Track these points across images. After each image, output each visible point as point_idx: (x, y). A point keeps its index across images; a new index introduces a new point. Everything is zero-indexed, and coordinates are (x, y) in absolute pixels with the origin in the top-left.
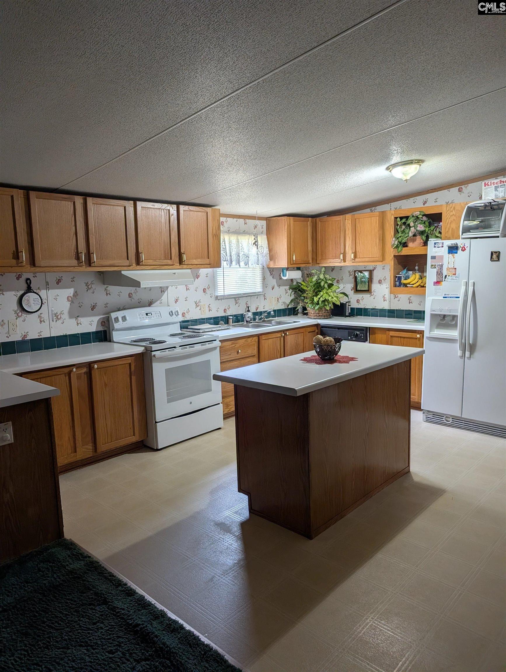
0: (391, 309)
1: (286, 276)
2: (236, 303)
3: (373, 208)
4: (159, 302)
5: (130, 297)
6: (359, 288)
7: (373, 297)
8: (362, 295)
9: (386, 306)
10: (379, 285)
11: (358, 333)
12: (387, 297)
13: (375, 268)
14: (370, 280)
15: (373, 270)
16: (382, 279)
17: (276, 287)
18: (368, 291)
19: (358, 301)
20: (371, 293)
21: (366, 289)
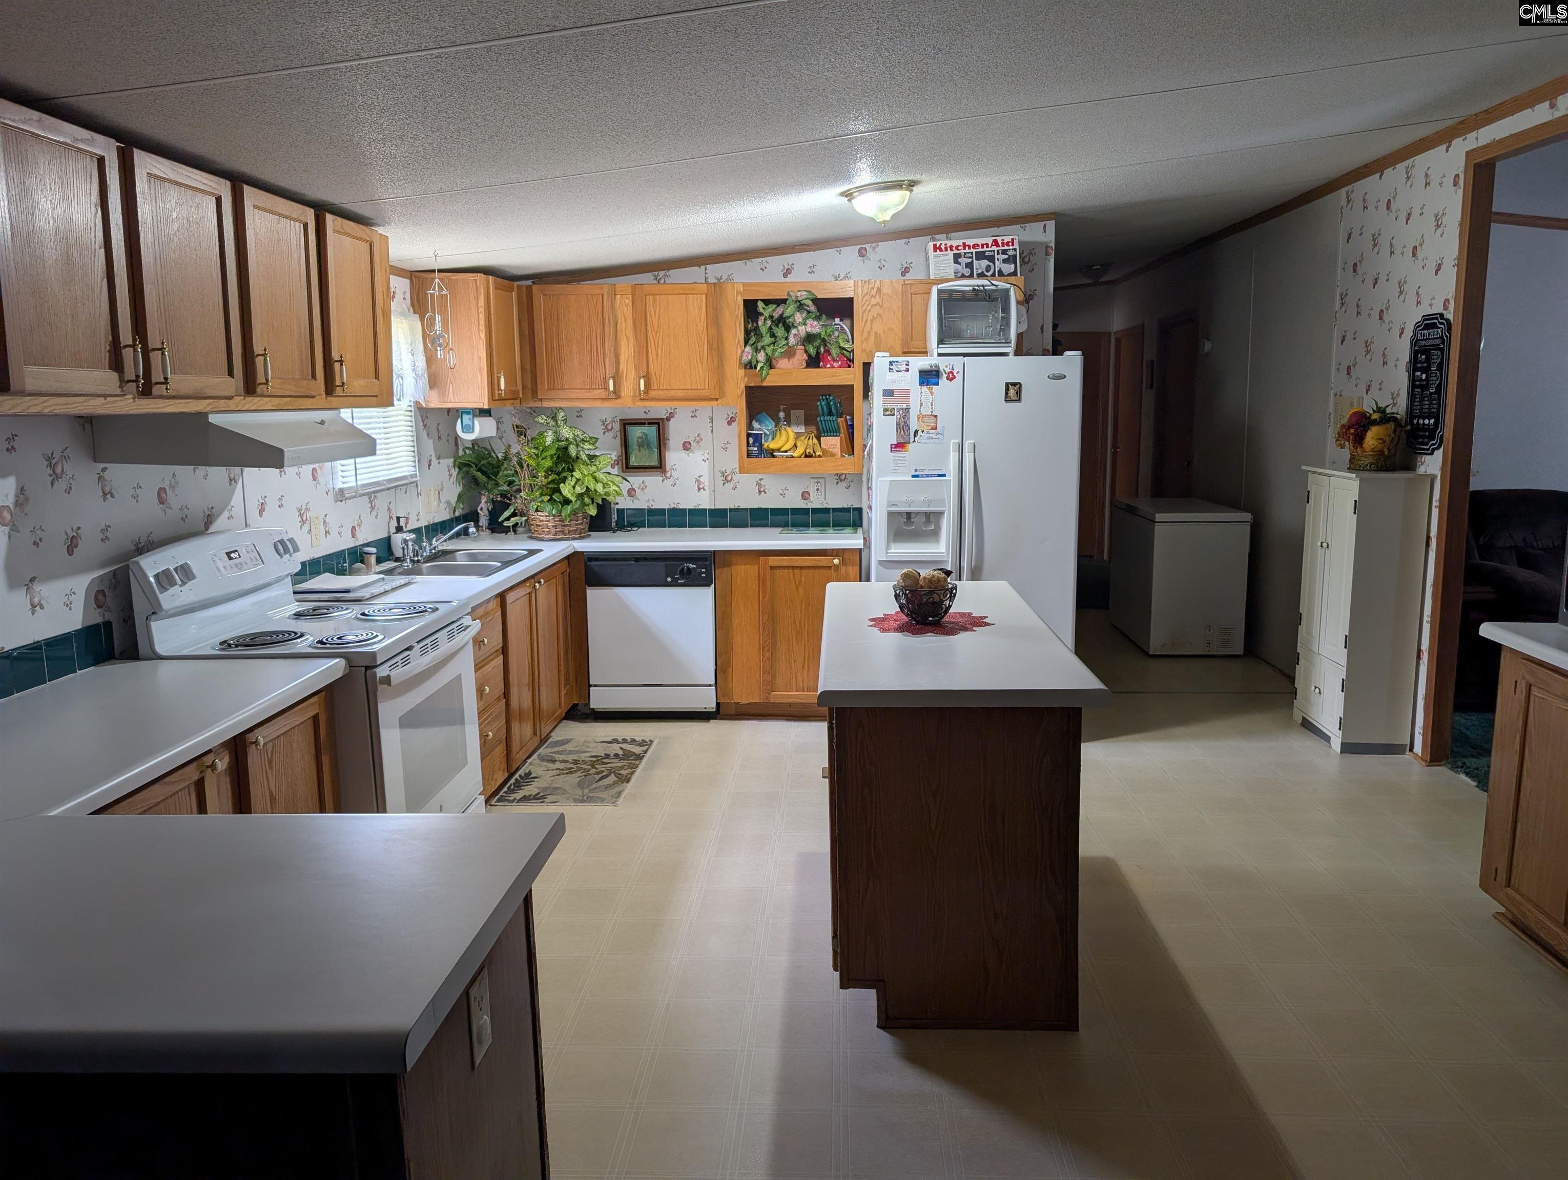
0: (717, 507)
1: (473, 431)
2: (372, 508)
3: (662, 273)
4: (226, 514)
5: (161, 501)
6: (633, 461)
7: (668, 482)
8: (642, 479)
9: (704, 501)
10: (684, 454)
11: (692, 566)
12: (705, 481)
13: (671, 415)
14: (661, 442)
15: (668, 419)
16: (691, 440)
17: (434, 461)
18: (660, 467)
19: (631, 492)
20: (665, 472)
21: (655, 463)
